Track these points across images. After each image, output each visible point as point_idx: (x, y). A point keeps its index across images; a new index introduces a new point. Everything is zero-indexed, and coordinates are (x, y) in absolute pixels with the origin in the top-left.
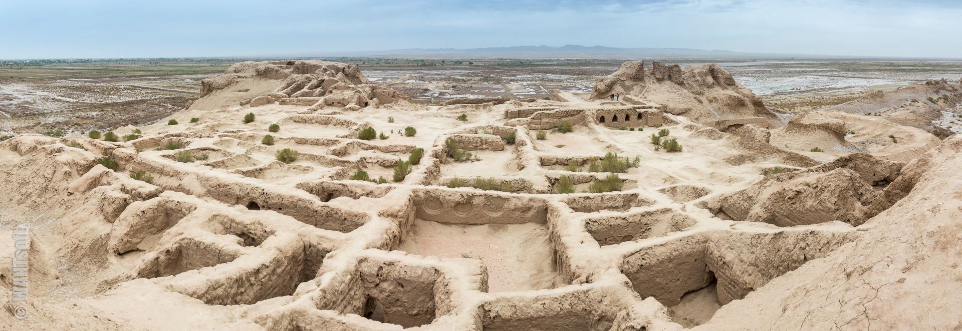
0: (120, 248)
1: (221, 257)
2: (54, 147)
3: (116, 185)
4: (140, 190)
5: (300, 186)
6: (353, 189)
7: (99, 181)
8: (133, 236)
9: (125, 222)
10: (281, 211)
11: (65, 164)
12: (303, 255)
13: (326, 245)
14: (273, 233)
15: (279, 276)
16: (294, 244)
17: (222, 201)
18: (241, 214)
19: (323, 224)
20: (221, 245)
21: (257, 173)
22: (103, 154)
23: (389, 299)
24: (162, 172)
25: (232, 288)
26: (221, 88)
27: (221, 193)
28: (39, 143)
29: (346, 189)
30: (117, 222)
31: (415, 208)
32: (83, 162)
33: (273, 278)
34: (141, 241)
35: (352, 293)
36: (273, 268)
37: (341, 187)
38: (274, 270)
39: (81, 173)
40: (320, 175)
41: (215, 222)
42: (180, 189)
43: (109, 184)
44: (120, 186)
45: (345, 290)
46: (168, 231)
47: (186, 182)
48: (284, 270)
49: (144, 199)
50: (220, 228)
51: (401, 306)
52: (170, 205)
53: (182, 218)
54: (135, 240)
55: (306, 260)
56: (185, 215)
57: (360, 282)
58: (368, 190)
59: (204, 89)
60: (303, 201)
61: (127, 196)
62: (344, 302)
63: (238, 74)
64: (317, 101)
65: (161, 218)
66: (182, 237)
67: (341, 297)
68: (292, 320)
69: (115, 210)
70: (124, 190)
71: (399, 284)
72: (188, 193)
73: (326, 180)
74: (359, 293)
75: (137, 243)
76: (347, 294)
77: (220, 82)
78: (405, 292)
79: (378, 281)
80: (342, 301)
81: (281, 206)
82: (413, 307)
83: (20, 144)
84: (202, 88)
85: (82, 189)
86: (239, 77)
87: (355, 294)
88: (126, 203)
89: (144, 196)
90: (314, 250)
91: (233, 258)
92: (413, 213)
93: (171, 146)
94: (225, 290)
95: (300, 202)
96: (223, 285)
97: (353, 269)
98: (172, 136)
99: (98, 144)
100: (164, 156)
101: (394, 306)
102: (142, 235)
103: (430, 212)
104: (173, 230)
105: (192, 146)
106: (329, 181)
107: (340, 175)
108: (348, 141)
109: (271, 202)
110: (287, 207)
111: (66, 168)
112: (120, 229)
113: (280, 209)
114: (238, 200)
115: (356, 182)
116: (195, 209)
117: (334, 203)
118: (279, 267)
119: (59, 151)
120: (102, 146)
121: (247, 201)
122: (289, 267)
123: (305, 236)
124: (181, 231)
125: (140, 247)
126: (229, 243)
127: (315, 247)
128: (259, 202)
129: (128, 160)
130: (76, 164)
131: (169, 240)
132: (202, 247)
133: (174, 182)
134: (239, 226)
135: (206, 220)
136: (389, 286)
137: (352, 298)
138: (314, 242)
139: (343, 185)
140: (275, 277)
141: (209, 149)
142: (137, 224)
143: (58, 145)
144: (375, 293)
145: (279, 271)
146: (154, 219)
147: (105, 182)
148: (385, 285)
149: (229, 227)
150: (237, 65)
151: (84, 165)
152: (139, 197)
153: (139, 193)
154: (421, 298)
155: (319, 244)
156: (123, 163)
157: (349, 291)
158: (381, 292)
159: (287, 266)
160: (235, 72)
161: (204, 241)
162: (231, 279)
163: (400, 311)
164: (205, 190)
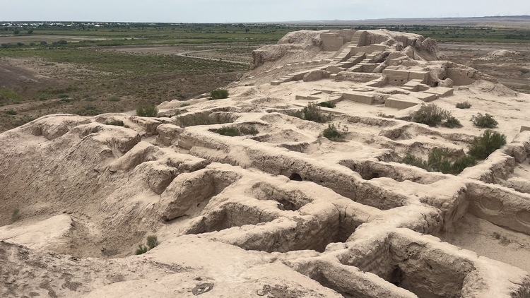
0: (168, 216)
1: (261, 218)
2: (89, 127)
3: (163, 159)
4: (186, 163)
5: (343, 163)
6: (400, 171)
7: (143, 157)
8: (181, 204)
9: (172, 193)
10: (323, 183)
11: (105, 143)
12: (338, 222)
13: (359, 217)
14: (310, 201)
15: (313, 237)
16: (329, 212)
17: (267, 172)
18: (283, 184)
19: (363, 199)
20: (262, 208)
21: (302, 148)
22: (146, 130)
23: (416, 275)
24: (208, 145)
25: (269, 241)
26: (273, 59)
27: (266, 164)
28: (70, 123)
29: (393, 171)
30: (163, 194)
31: (468, 202)
32: (124, 140)
33: (306, 238)
34: (188, 209)
35: (379, 260)
36: (307, 229)
37: (387, 169)
38: (309, 231)
39: (123, 150)
40: (367, 154)
41: (259, 190)
42: (227, 161)
43: (154, 159)
44: (166, 160)
45: (371, 256)
46: (214, 197)
47: (233, 154)
48: (318, 233)
49: (191, 171)
50: (263, 194)
51: (427, 284)
52: (218, 176)
53: (227, 186)
54: (182, 208)
55: (340, 227)
56: (230, 184)
57: (388, 253)
58: (417, 175)
59: (255, 60)
60: (345, 176)
61: (172, 169)
62: (370, 266)
63: (292, 45)
64: (378, 78)
65: (208, 187)
66: (228, 201)
67: (367, 261)
68: (317, 268)
69: (162, 183)
70: (170, 163)
71: (428, 265)
72: (234, 164)
73: (373, 159)
74: (386, 262)
75: (185, 210)
76: (374, 260)
77: (273, 52)
78: (432, 274)
79: (406, 257)
80: (368, 264)
81: (322, 179)
82: (440, 289)
83: (45, 127)
84: (252, 58)
85: (126, 166)
86: (293, 48)
87: (381, 262)
88: (172, 176)
89: (190, 167)
90: (350, 220)
91: (271, 218)
92: (465, 207)
93: (219, 120)
94: (262, 242)
95: (341, 177)
96: (261, 238)
97: (382, 240)
98: (220, 110)
99: (140, 121)
100: (210, 130)
101: (421, 283)
102: (189, 203)
103: (487, 211)
104: (220, 196)
105: (240, 121)
106: (376, 161)
107: (387, 157)
108: (405, 123)
109: (312, 174)
110: (328, 180)
111: (105, 148)
112: (167, 198)
113: (321, 181)
114: (282, 171)
115: (403, 165)
116: (241, 177)
117: (375, 182)
118: (313, 230)
119: (96, 130)
120: (145, 122)
121: (290, 171)
122: (323, 231)
123: (340, 207)
124: (227, 197)
125: (186, 213)
126: (270, 206)
127: (350, 217)
128: (302, 173)
129: (174, 134)
130: (118, 142)
131: (215, 204)
132: (245, 210)
133: (221, 155)
134: (281, 194)
135: (251, 187)
136: (417, 264)
137: (379, 265)
138: (349, 212)
139: (391, 167)
140: (310, 237)
141: (257, 123)
142: (184, 193)
143: (94, 124)
144: (403, 266)
145: (313, 232)
146: (200, 188)
147: (151, 157)
148: (412, 262)
149: (269, 194)
150: (291, 34)
151: (126, 143)
152: (186, 170)
153: (186, 166)
154: (449, 284)
155: (354, 215)
156: (169, 138)
157: (376, 258)
158: (409, 266)
159: (321, 230)
160: (289, 41)
161: (247, 205)
162: (268, 234)
163: (425, 288)
164: (251, 161)
